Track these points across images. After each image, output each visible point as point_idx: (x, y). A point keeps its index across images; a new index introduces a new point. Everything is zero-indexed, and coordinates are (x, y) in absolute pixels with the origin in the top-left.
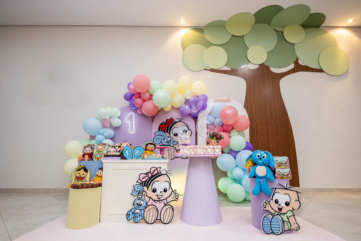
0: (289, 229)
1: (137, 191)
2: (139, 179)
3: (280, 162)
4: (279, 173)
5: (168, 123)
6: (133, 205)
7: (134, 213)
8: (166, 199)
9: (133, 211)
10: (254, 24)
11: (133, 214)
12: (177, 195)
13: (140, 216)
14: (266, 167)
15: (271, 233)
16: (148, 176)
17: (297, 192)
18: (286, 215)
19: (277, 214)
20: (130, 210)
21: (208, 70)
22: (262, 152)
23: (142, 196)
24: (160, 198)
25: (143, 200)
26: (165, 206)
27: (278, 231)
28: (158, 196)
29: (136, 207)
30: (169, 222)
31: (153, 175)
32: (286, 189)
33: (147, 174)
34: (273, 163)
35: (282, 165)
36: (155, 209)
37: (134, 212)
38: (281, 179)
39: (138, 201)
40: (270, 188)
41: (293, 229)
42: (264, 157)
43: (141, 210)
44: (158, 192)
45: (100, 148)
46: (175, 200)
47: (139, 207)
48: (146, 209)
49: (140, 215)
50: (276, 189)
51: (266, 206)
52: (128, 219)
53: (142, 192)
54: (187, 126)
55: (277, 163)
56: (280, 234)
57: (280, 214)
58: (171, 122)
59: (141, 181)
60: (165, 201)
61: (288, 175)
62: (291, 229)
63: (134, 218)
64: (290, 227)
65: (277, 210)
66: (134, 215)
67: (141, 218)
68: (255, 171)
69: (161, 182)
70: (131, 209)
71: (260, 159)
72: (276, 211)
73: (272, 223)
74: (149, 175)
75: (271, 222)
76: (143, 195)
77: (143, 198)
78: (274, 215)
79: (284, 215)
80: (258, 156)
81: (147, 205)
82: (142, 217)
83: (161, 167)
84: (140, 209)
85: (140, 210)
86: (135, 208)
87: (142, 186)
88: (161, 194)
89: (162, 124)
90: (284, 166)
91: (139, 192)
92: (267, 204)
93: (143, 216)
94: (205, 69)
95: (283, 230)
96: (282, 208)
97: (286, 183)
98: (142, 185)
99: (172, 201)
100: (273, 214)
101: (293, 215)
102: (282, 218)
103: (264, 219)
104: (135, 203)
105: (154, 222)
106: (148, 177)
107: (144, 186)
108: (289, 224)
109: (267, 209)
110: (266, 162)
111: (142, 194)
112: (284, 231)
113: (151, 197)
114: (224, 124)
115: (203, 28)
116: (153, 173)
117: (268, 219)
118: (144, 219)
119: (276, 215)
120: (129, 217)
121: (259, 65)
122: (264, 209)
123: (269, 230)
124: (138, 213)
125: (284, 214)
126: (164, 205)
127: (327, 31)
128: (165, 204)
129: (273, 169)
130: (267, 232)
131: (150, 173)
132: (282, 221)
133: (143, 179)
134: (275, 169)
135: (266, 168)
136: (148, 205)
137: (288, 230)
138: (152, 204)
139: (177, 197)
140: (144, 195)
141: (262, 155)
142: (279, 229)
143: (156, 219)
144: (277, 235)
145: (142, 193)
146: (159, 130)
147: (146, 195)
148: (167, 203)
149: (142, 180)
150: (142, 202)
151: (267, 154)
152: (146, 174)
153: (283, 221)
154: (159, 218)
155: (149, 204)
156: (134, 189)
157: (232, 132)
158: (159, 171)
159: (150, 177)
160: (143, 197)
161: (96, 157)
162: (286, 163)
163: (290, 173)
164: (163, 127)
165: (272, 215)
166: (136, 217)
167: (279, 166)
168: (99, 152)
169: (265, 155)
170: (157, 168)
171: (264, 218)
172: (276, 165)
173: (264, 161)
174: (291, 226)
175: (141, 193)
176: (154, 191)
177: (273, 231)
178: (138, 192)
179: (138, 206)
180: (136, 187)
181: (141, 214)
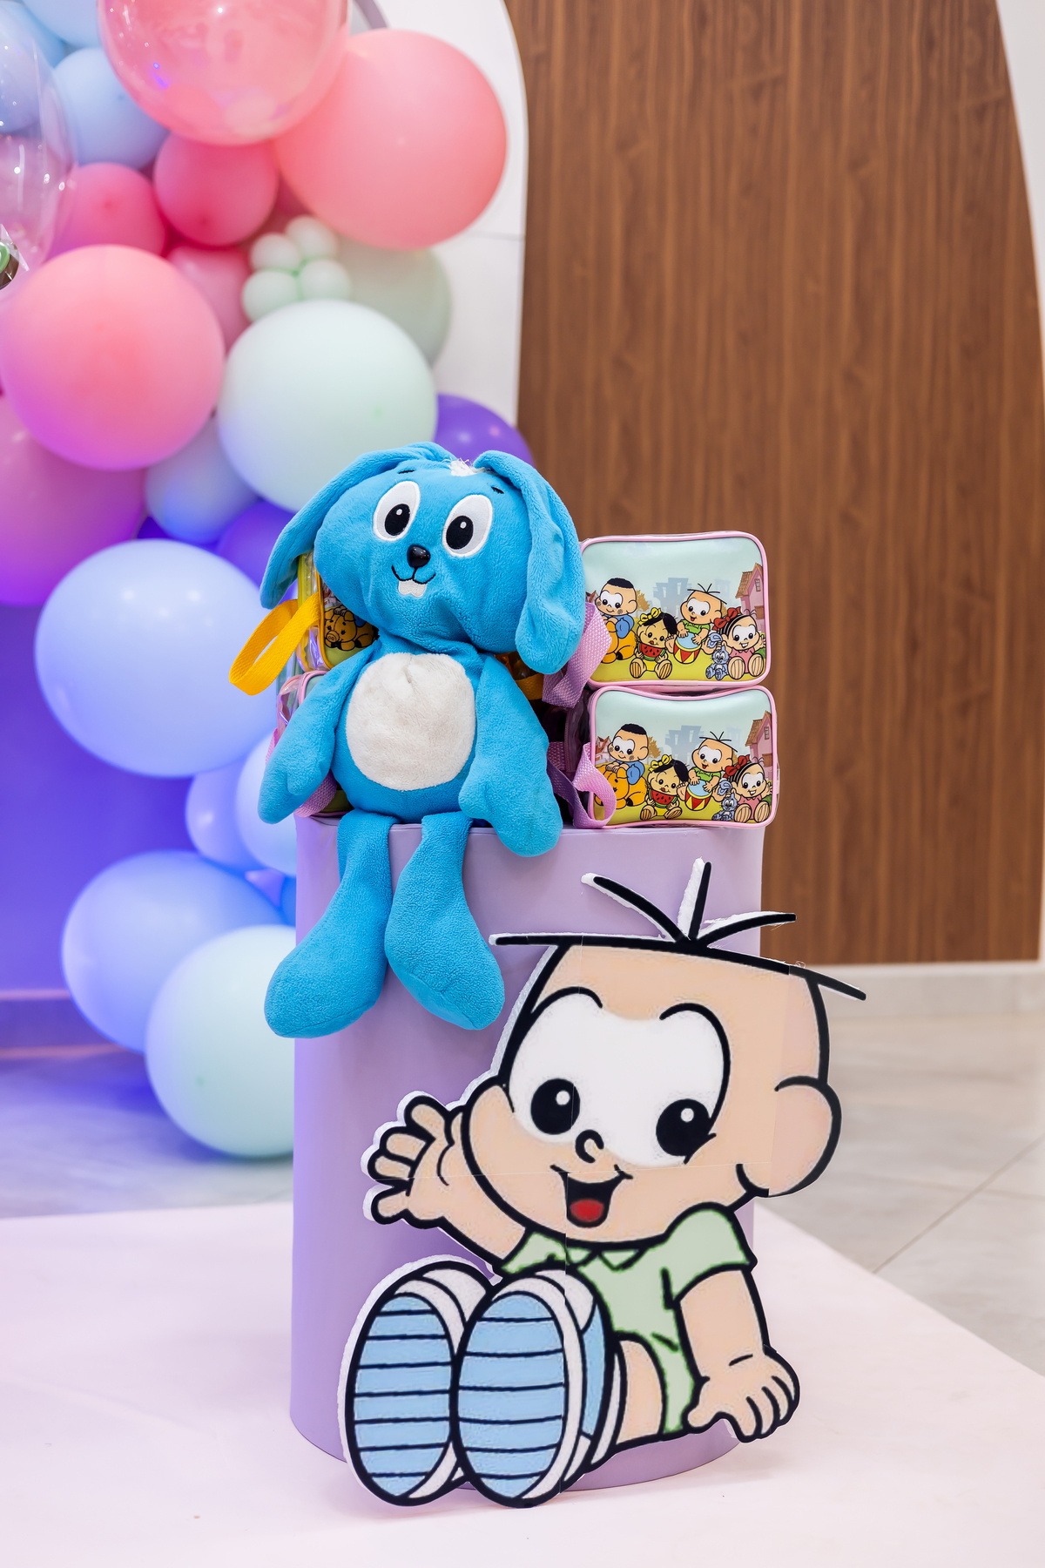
0: (673, 1424)
3: (656, 604)
4: (625, 742)
14: (474, 672)
15: (449, 1486)
17: (814, 981)
18: (654, 1259)
19: (552, 1263)
22: (460, 469)
27: (538, 1461)
32: (693, 945)
34: (554, 610)
35: (686, 644)
38: (644, 821)
40: (494, 937)
41: (720, 1416)
42: (460, 534)
50: (564, 943)
51: (414, 1165)
55: (618, 622)
56: (562, 1486)
57: (578, 1255)
61: (736, 770)
62: (697, 1418)
64: (686, 1399)
65: (551, 1209)
68: (337, 728)
71: (417, 558)
72: (532, 1227)
73: (472, 1371)
75: (456, 1363)
78: (509, 1278)
79: (627, 1265)
80: (396, 522)
90: (704, 661)
92: (429, 1139)
95: (595, 1439)
96: (613, 1184)
97: (699, 865)
100: (498, 1264)
101: (740, 1258)
102: (598, 1301)
103: (381, 1326)
108: (674, 1363)
109: (425, 1200)
110: (483, 594)
112: (614, 1449)
114: (166, 132)
117: (430, 1324)
119: (529, 1272)
122: (389, 1207)
123: (425, 1460)
125: (628, 1255)
129: (564, 695)
130: (396, 1487)
132: (596, 1331)
134: (590, 690)
135: (466, 682)
137: (662, 1436)
141: (437, 500)
142: (550, 1433)
144: (519, 1502)
151: (508, 497)
153: (614, 1340)
157: (270, 249)
162: (727, 621)
163: (763, 746)
165: (483, 1280)
167: (647, 651)
169: (480, 508)
171: (376, 1311)
172: (601, 638)
173: (449, 587)
174: (699, 1381)
177: (479, 1463)
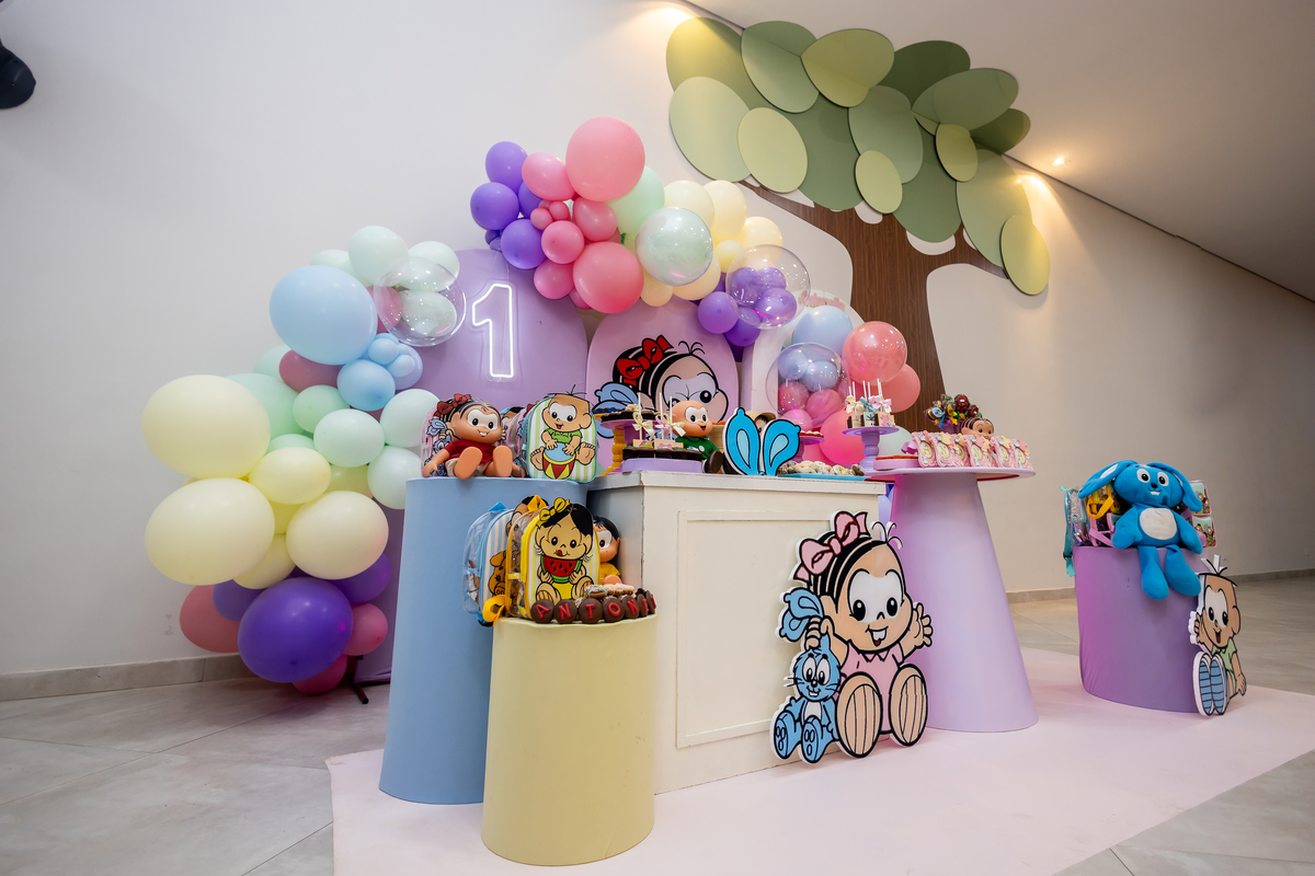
0: (1234, 692)
1: (801, 619)
2: (803, 564)
5: (648, 354)
6: (792, 682)
7: (799, 720)
8: (898, 642)
9: (795, 709)
10: (879, 84)
11: (798, 724)
12: (926, 621)
13: (825, 729)
15: (1214, 711)
16: (831, 550)
18: (1227, 651)
19: (1217, 653)
20: (785, 711)
21: (751, 187)
23: (819, 640)
24: (880, 640)
25: (825, 657)
26: (900, 670)
27: (1223, 703)
28: (871, 631)
29: (806, 693)
30: (919, 736)
31: (845, 543)
32: (1218, 575)
33: (826, 542)
36: (869, 690)
37: (800, 714)
39: (810, 664)
42: (1163, 481)
43: (825, 699)
44: (870, 618)
45: (562, 418)
46: (924, 643)
47: (816, 690)
48: (840, 693)
49: (822, 726)
50: (1206, 575)
51: (1199, 629)
52: (783, 753)
53: (819, 620)
54: (714, 378)
56: (1225, 709)
57: (1219, 650)
58: (659, 354)
59: (810, 573)
60: (895, 650)
62: (1237, 690)
63: (805, 744)
64: (1235, 686)
65: (1215, 640)
66: (803, 727)
67: (828, 738)
68: (1139, 525)
69: (876, 575)
70: (790, 705)
72: (1213, 644)
73: (1212, 680)
74: (832, 544)
75: (1210, 678)
76: (822, 635)
77: (824, 650)
79: (1225, 653)
80: (1145, 477)
81: (842, 675)
82: (832, 732)
83: (866, 514)
84: (822, 696)
85: (819, 701)
86: (802, 695)
87: (815, 593)
88: (881, 624)
89: (625, 355)
91: (809, 624)
92: (1199, 622)
93: (832, 726)
94: (743, 183)
95: (1227, 697)
96: (1220, 632)
98: (815, 588)
99: (916, 648)
101: (1235, 650)
102: (1223, 661)
103: (1201, 670)
104: (799, 675)
105: (874, 744)
106: (831, 555)
107: (823, 593)
108: (1233, 676)
109: (1201, 637)
110: (1172, 495)
111: (819, 630)
112: (1229, 699)
113: (850, 641)
115: (739, 32)
116: (845, 538)
117: (1206, 669)
118: (840, 740)
119: (1215, 655)
120: (785, 741)
121: (884, 215)
123: (1210, 703)
124: (815, 717)
125: (1224, 650)
126: (896, 669)
127: (1014, 170)
128: (898, 664)
130: (1208, 711)
131: (836, 537)
133: (813, 562)
136: (845, 675)
137: (1234, 695)
138: (860, 670)
139: (928, 631)
140: (827, 633)
143: (880, 732)
145: (820, 624)
146: (616, 380)
147: (835, 635)
148: (904, 658)
149: (810, 569)
150: (824, 666)
152: (821, 542)
153: (1226, 672)
154: (886, 727)
155: (847, 670)
156: (789, 610)
158: (863, 530)
159: (838, 556)
160: (825, 640)
161: (545, 464)
164: (629, 369)
165: (1210, 657)
166: (809, 734)
168: (560, 438)
169: (1163, 475)
170: (854, 518)
171: (1200, 666)
173: (1163, 494)
174: (1236, 681)
175: (817, 626)
176: (859, 613)
177: (1216, 703)
178: (805, 621)
179: (814, 686)
180: (794, 598)
181: (825, 722)
